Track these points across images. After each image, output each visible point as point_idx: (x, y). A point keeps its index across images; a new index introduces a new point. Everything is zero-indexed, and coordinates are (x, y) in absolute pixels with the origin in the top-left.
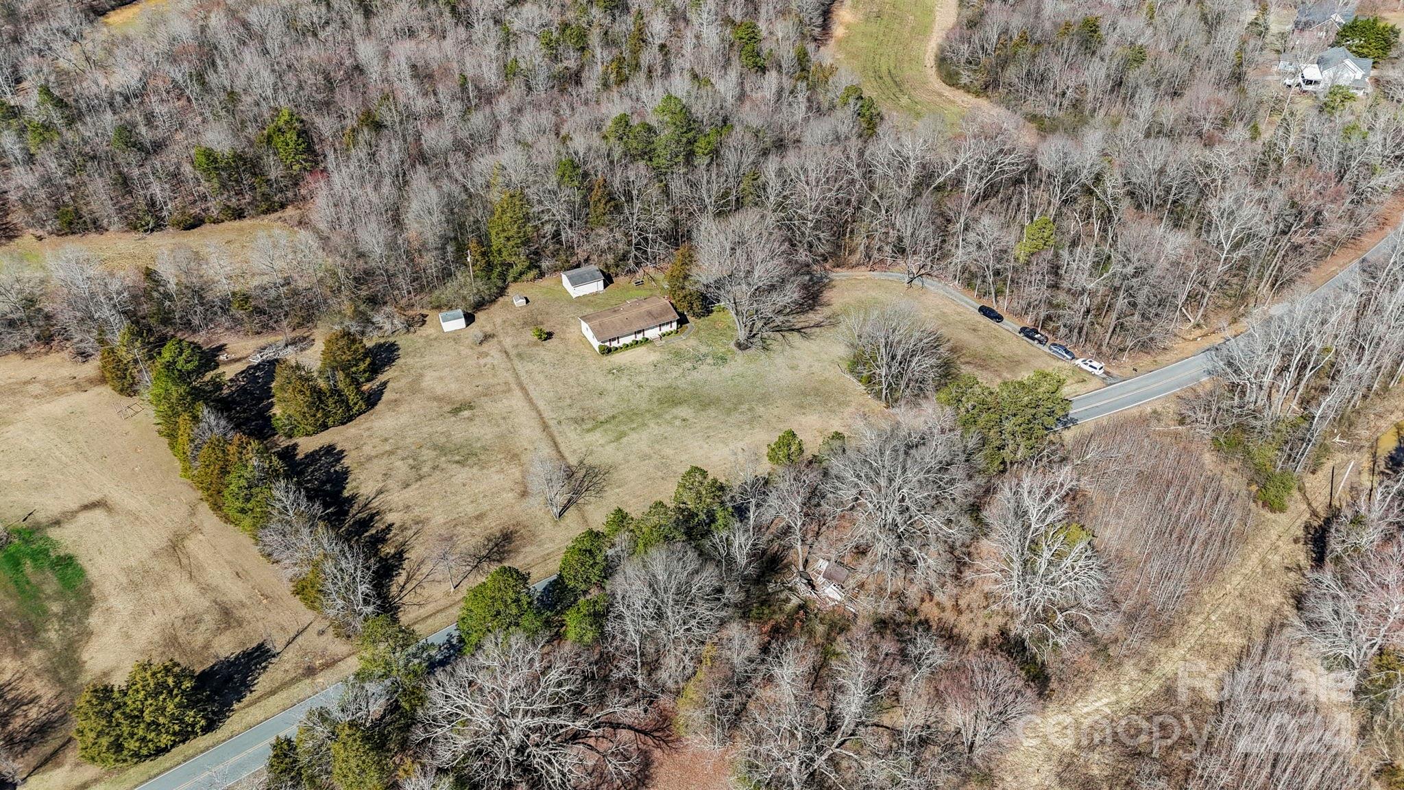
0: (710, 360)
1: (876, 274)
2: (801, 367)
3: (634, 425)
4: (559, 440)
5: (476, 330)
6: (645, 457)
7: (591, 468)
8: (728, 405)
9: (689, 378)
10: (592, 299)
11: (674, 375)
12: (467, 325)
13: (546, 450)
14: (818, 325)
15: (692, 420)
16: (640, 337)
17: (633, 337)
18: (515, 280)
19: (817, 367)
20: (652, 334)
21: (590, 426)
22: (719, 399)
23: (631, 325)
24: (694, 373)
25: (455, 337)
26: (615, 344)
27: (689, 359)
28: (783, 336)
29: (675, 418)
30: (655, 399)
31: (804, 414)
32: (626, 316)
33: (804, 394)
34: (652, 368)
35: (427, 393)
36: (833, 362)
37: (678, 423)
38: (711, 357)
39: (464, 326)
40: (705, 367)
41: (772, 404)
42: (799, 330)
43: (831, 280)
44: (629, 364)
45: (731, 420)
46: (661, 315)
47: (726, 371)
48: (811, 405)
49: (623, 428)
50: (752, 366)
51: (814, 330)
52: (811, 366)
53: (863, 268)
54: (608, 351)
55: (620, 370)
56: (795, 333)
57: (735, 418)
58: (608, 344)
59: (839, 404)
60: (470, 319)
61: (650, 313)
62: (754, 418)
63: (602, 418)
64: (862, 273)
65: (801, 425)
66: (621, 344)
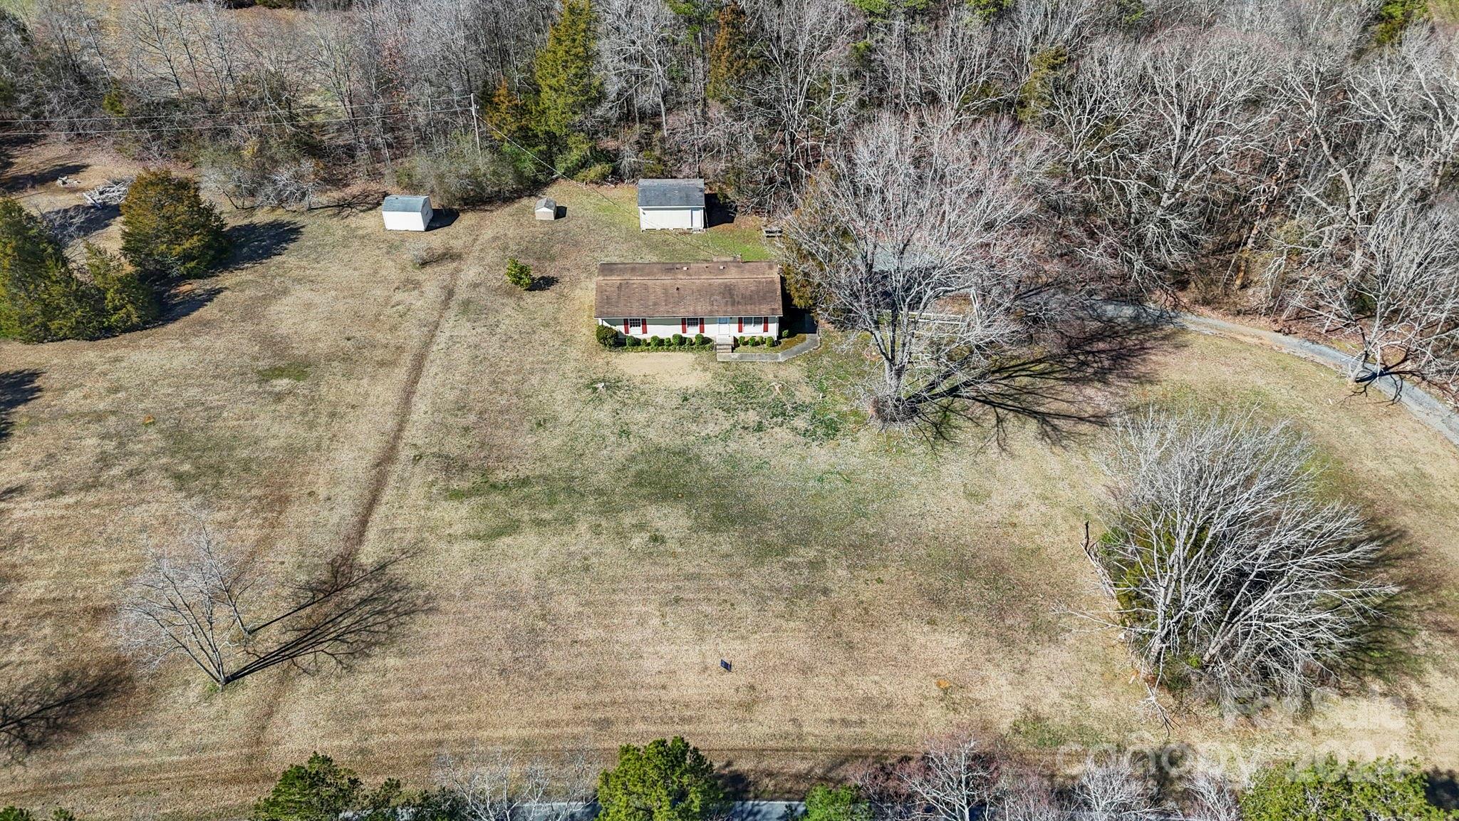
0: (801, 423)
1: (1290, 343)
2: (995, 499)
3: (546, 516)
4: (388, 495)
5: (439, 239)
6: (512, 600)
7: (393, 587)
8: (774, 536)
9: (733, 446)
10: (671, 238)
11: (711, 429)
12: (428, 229)
13: (344, 512)
14: (1100, 420)
15: (672, 545)
16: (692, 332)
17: (677, 330)
18: (570, 173)
19: (1033, 511)
20: (721, 333)
21: (466, 485)
22: (762, 516)
23: (677, 304)
24: (751, 440)
25: (395, 243)
26: (636, 332)
27: (763, 406)
28: (1000, 420)
29: (641, 527)
30: (634, 469)
31: (932, 622)
32: (679, 283)
33: (965, 570)
34: (676, 401)
35: (263, 327)
36: (1077, 511)
37: (638, 540)
38: (808, 415)
39: (422, 228)
40: (783, 434)
41: (871, 569)
42: (1043, 418)
43: (1183, 329)
44: (637, 381)
45: (755, 578)
46: (750, 299)
47: (821, 456)
48: (964, 604)
49: (524, 513)
50: (885, 462)
51: (1084, 428)
52: (1019, 506)
53: (1264, 321)
54: (618, 342)
55: (613, 386)
56: (1032, 426)
57: (774, 572)
58: (621, 328)
59: (1035, 628)
60: (439, 219)
61: (728, 292)
62: (806, 591)
63: (501, 476)
64: (1259, 332)
65: (906, 649)
66: (648, 337)
